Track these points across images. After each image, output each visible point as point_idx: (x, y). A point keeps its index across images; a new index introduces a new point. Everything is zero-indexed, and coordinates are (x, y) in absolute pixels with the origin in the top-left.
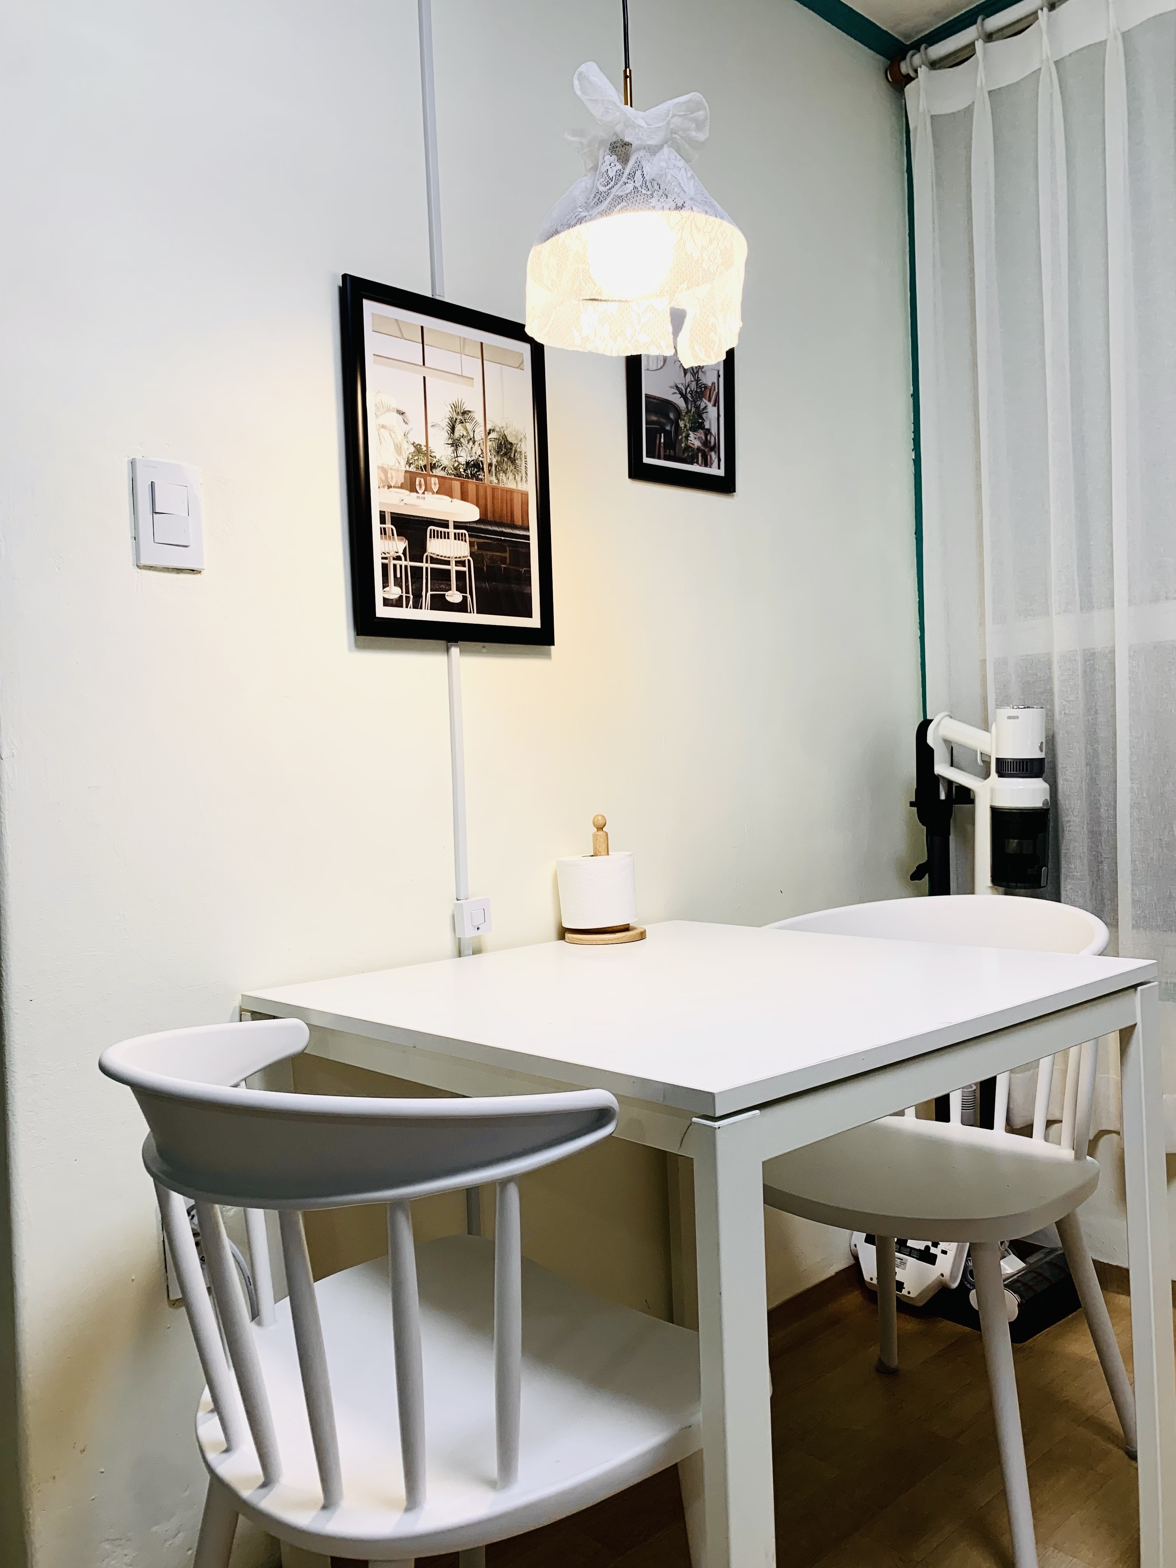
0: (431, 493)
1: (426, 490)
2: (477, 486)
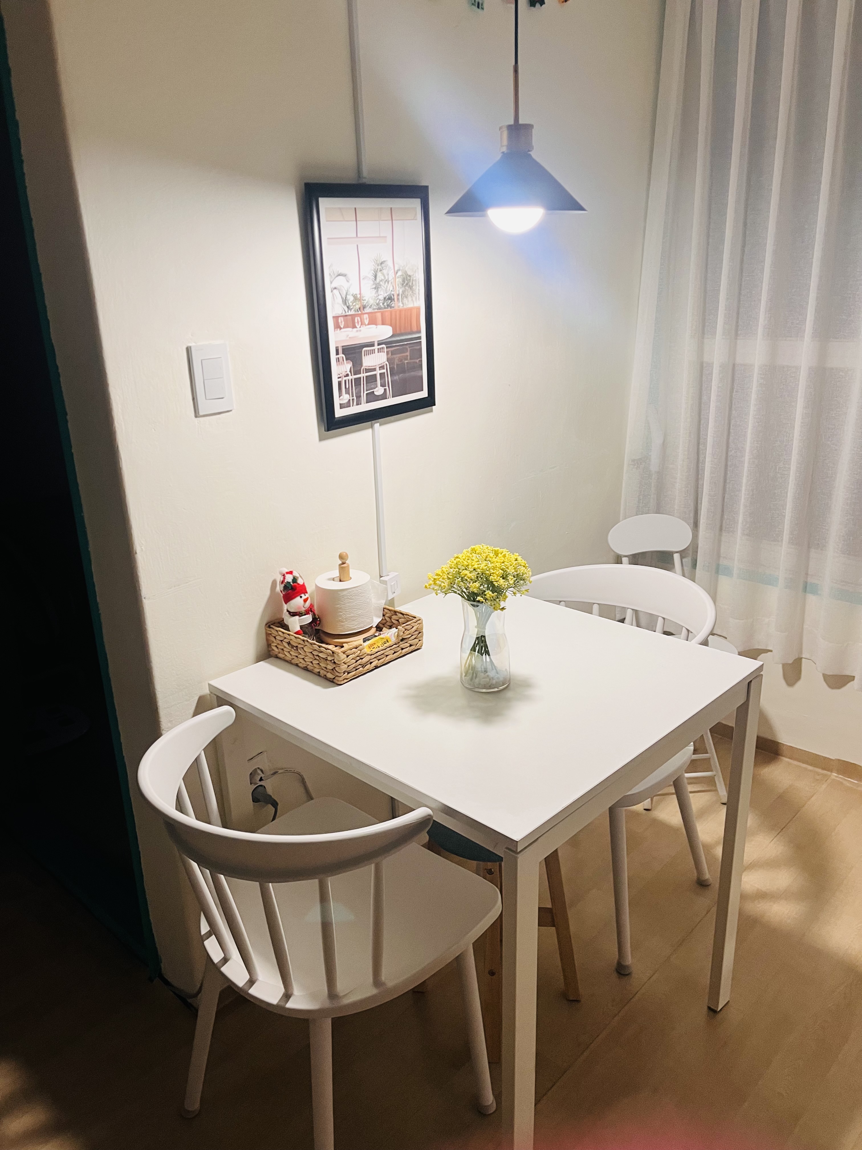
0: (364, 326)
1: (361, 324)
2: (391, 312)
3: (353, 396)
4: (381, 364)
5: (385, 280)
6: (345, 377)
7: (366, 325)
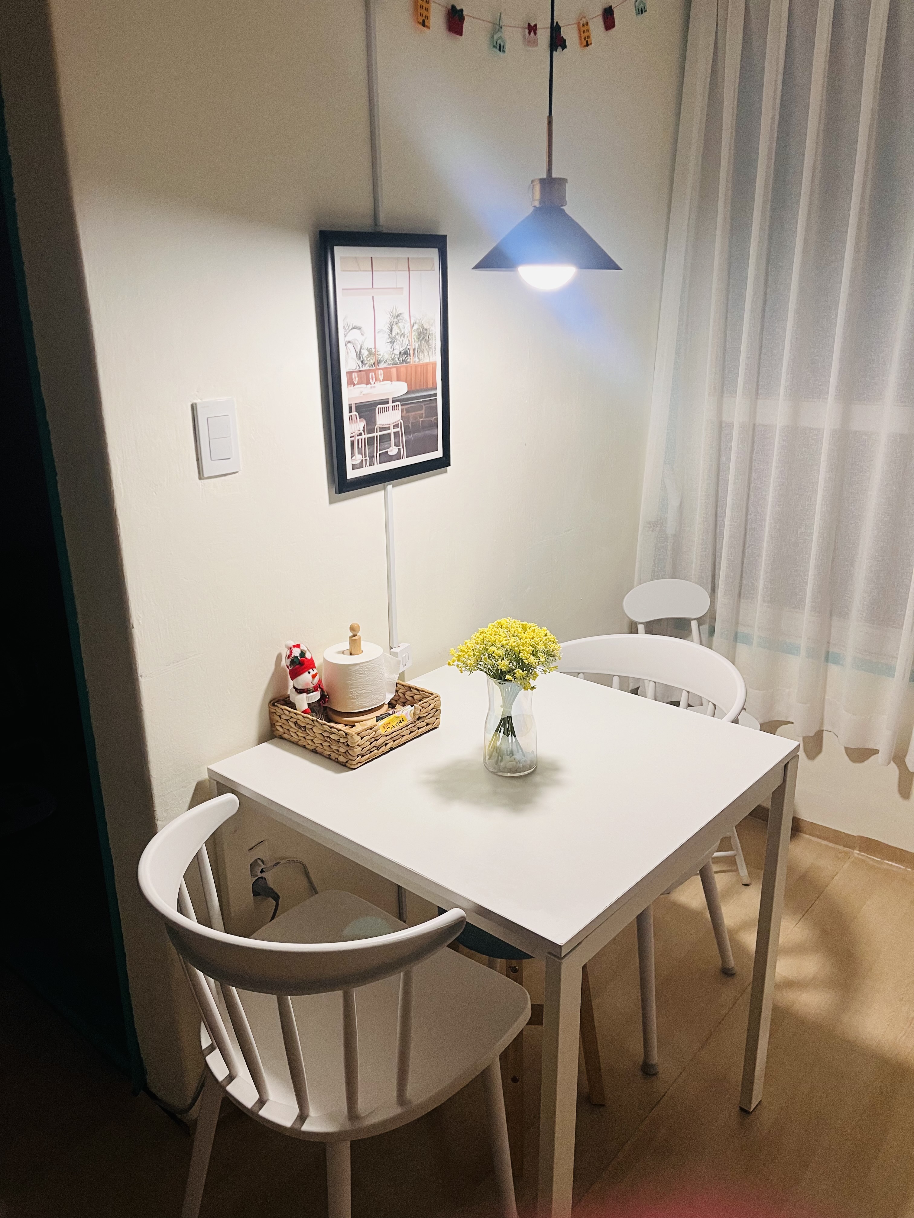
0: (379, 382)
1: (376, 381)
2: (406, 368)
3: (365, 457)
4: (395, 422)
5: (401, 334)
6: (358, 436)
7: (380, 381)
